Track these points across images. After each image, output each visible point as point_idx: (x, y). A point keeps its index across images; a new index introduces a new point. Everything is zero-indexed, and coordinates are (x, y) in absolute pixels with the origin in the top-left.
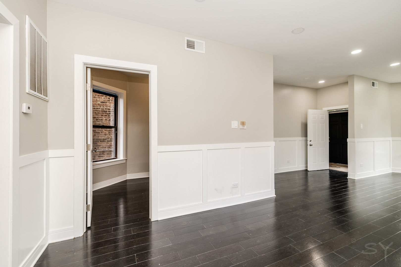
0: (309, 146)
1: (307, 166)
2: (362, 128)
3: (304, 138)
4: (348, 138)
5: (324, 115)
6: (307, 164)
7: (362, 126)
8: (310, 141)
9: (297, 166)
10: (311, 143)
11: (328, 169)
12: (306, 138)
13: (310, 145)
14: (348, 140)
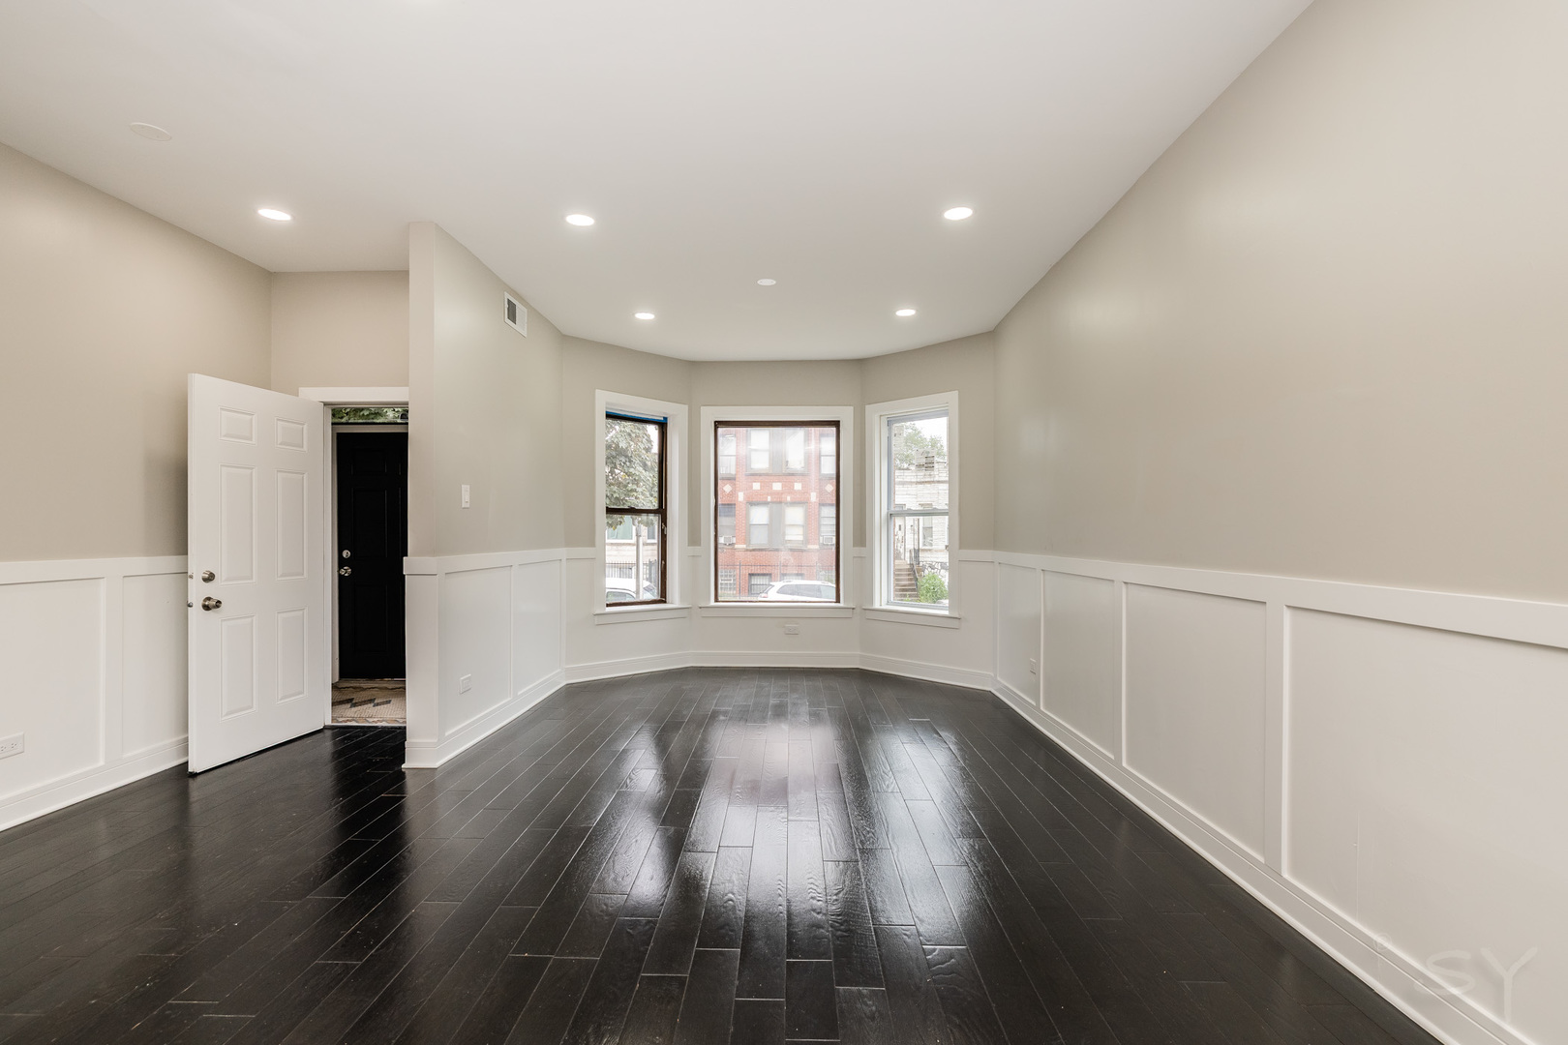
0: (196, 613)
1: (186, 740)
2: (468, 505)
3: (169, 563)
4: (407, 556)
5: (305, 426)
6: (185, 728)
7: (466, 497)
8: (206, 580)
9: (101, 763)
10: (213, 590)
11: (325, 728)
12: (181, 557)
13: (207, 608)
14: (409, 564)
